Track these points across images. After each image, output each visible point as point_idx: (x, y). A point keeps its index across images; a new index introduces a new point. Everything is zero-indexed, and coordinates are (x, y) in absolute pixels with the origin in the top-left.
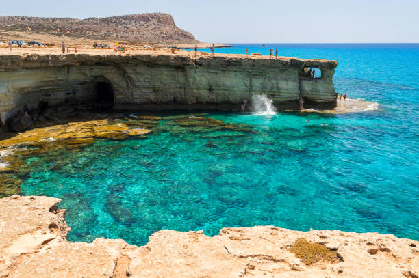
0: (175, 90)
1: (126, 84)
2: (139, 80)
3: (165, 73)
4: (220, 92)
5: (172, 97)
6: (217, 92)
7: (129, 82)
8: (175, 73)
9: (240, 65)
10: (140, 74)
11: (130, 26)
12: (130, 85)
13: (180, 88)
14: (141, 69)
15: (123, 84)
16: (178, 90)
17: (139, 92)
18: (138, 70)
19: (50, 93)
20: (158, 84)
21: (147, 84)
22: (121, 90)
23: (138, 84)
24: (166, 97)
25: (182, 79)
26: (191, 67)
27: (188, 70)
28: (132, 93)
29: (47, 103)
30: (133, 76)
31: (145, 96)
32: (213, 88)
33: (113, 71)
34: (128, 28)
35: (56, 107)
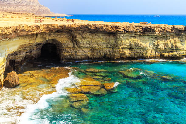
0: (107, 49)
1: (72, 45)
2: (83, 43)
3: (102, 37)
4: (138, 50)
5: (103, 54)
6: (135, 50)
7: (75, 44)
8: (108, 38)
9: (152, 32)
10: (85, 38)
11: (12, 2)
12: (76, 46)
13: (110, 48)
14: (86, 35)
15: (71, 45)
16: (108, 49)
17: (81, 51)
18: (84, 36)
19: (18, 53)
20: (95, 45)
21: (88, 45)
22: (69, 50)
23: (81, 45)
24: (99, 54)
25: (112, 41)
26: (121, 33)
27: (118, 35)
28: (76, 52)
29: (14, 60)
30: (80, 40)
31: (85, 54)
32: (132, 47)
33: (65, 36)
34: (10, 4)
35: (20, 63)
